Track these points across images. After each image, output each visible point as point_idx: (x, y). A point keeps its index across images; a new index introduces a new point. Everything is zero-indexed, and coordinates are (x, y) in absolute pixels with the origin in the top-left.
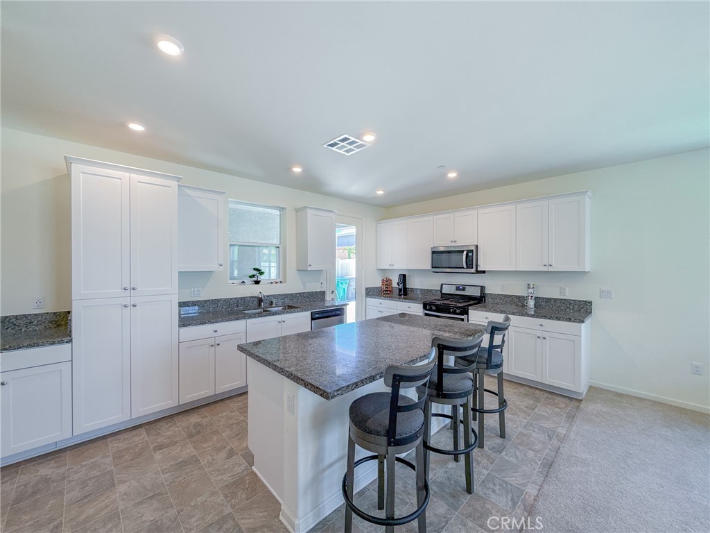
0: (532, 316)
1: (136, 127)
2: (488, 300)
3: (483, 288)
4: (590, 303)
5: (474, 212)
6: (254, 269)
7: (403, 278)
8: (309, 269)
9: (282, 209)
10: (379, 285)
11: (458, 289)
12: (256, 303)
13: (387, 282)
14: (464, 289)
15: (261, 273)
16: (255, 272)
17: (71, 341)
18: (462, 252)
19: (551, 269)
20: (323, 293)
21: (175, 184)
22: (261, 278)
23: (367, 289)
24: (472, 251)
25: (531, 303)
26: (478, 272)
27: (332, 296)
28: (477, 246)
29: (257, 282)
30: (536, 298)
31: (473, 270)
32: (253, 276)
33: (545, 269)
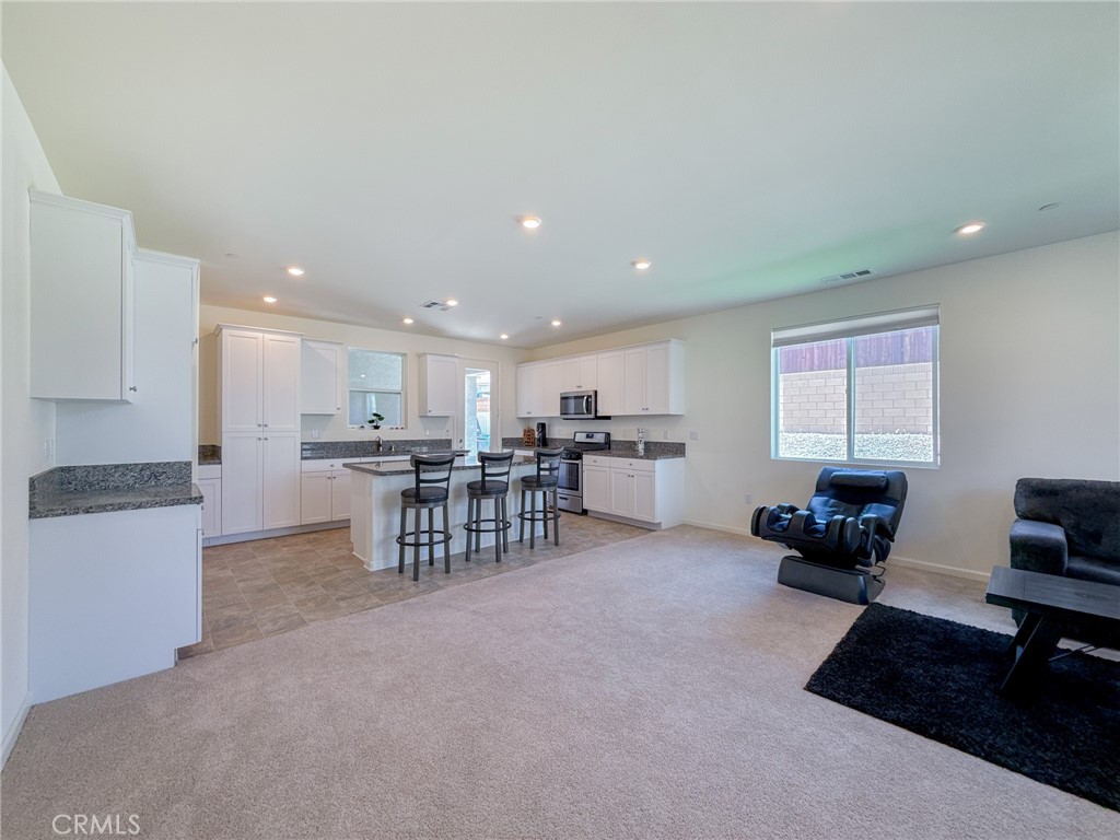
0: (641, 458)
1: (270, 300)
2: (613, 446)
3: (608, 435)
4: (684, 444)
5: (594, 357)
6: (375, 415)
7: (542, 426)
8: (429, 414)
9: (404, 355)
10: (521, 435)
11: (588, 437)
12: (375, 447)
13: (528, 432)
14: (592, 437)
15: (381, 418)
16: (374, 418)
17: (221, 463)
18: (583, 397)
19: (648, 413)
20: (449, 442)
21: (298, 340)
22: (380, 423)
23: (503, 439)
24: (590, 397)
25: (641, 447)
26: (597, 418)
27: (460, 445)
28: (596, 392)
29: (377, 427)
30: (645, 443)
31: (592, 416)
32: (372, 422)
33: (644, 413)
